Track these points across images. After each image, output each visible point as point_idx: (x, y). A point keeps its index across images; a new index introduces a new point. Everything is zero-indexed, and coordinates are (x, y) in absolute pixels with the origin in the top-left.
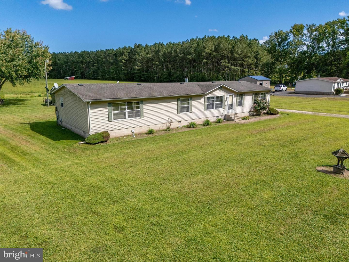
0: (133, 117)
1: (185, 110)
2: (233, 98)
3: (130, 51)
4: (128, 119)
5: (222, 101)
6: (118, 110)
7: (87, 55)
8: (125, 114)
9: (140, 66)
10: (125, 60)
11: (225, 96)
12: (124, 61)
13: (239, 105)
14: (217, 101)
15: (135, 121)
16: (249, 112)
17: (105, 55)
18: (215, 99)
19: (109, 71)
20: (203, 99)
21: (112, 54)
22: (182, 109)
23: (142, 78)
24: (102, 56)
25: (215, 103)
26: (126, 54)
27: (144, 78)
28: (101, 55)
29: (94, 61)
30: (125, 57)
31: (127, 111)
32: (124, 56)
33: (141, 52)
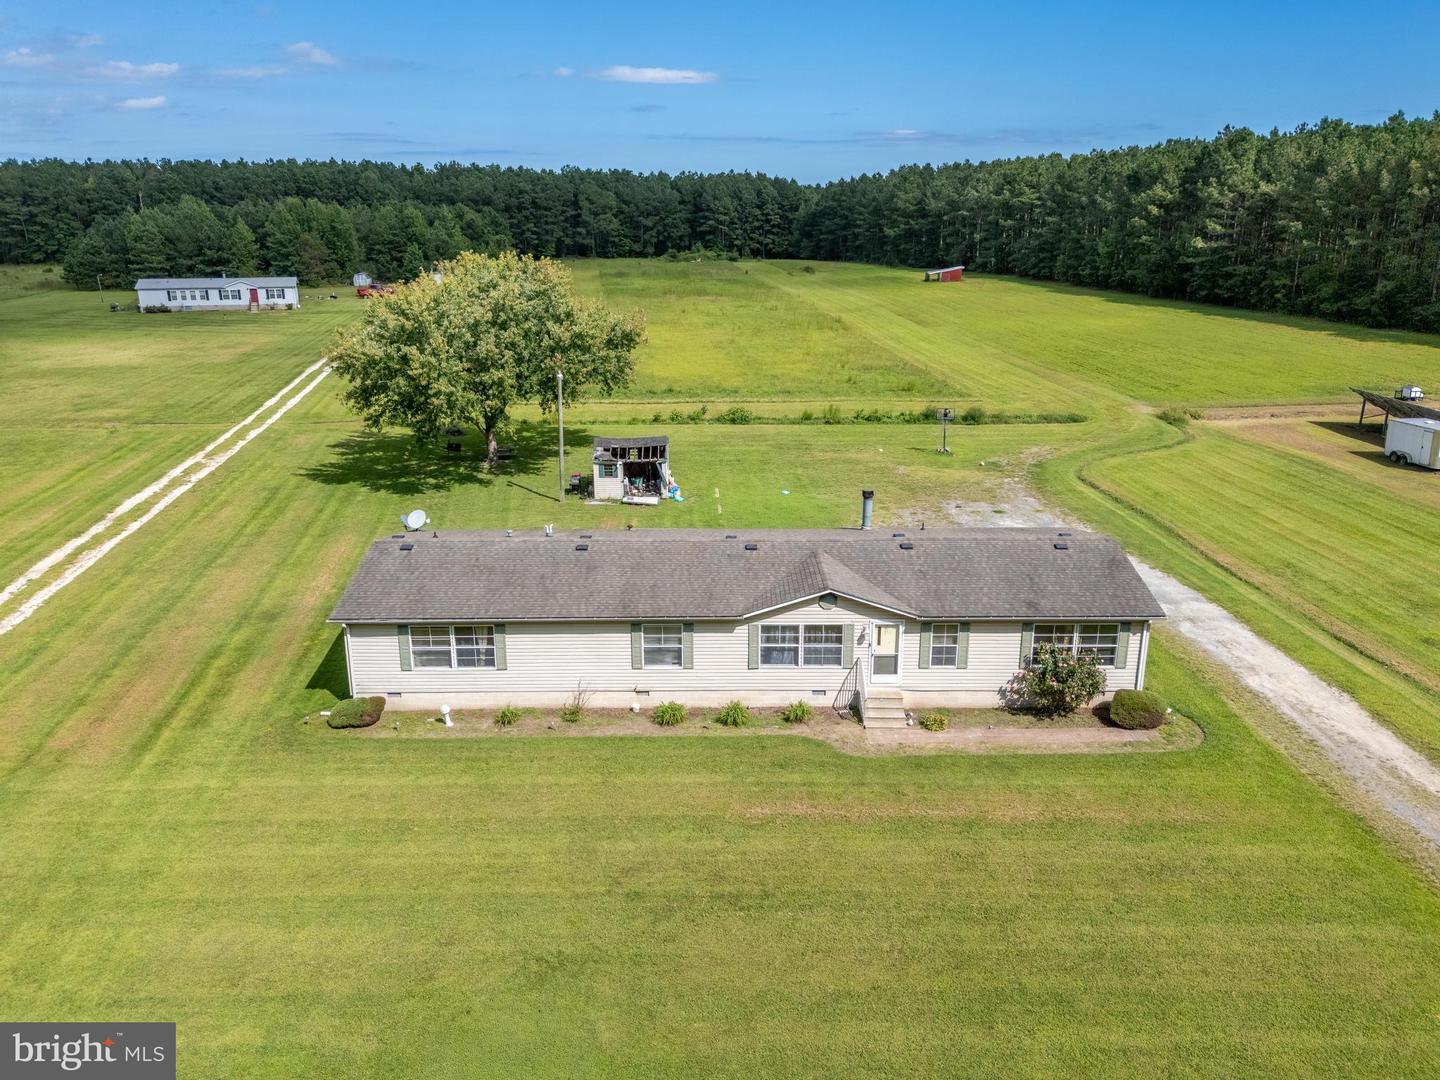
0: (474, 665)
1: (669, 658)
2: (902, 636)
3: (1192, 164)
4: (461, 669)
5: (839, 640)
6: (427, 643)
7: (1030, 178)
8: (448, 653)
9: (1218, 237)
10: (1160, 206)
11: (853, 626)
12: (1154, 210)
13: (937, 661)
14: (808, 640)
15: (480, 674)
16: (1002, 692)
17: (1095, 178)
18: (801, 635)
19: (1095, 252)
20: (742, 631)
21: (1119, 174)
22: (654, 656)
23: (1216, 291)
24: (1081, 184)
25: (801, 646)
26: (1172, 178)
27: (1230, 289)
28: (1082, 180)
29: (1049, 203)
30: (1163, 194)
31: (453, 648)
32: (1158, 190)
33: (1233, 171)
